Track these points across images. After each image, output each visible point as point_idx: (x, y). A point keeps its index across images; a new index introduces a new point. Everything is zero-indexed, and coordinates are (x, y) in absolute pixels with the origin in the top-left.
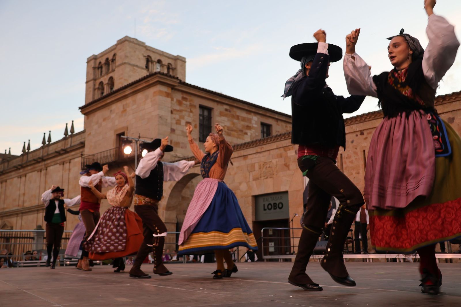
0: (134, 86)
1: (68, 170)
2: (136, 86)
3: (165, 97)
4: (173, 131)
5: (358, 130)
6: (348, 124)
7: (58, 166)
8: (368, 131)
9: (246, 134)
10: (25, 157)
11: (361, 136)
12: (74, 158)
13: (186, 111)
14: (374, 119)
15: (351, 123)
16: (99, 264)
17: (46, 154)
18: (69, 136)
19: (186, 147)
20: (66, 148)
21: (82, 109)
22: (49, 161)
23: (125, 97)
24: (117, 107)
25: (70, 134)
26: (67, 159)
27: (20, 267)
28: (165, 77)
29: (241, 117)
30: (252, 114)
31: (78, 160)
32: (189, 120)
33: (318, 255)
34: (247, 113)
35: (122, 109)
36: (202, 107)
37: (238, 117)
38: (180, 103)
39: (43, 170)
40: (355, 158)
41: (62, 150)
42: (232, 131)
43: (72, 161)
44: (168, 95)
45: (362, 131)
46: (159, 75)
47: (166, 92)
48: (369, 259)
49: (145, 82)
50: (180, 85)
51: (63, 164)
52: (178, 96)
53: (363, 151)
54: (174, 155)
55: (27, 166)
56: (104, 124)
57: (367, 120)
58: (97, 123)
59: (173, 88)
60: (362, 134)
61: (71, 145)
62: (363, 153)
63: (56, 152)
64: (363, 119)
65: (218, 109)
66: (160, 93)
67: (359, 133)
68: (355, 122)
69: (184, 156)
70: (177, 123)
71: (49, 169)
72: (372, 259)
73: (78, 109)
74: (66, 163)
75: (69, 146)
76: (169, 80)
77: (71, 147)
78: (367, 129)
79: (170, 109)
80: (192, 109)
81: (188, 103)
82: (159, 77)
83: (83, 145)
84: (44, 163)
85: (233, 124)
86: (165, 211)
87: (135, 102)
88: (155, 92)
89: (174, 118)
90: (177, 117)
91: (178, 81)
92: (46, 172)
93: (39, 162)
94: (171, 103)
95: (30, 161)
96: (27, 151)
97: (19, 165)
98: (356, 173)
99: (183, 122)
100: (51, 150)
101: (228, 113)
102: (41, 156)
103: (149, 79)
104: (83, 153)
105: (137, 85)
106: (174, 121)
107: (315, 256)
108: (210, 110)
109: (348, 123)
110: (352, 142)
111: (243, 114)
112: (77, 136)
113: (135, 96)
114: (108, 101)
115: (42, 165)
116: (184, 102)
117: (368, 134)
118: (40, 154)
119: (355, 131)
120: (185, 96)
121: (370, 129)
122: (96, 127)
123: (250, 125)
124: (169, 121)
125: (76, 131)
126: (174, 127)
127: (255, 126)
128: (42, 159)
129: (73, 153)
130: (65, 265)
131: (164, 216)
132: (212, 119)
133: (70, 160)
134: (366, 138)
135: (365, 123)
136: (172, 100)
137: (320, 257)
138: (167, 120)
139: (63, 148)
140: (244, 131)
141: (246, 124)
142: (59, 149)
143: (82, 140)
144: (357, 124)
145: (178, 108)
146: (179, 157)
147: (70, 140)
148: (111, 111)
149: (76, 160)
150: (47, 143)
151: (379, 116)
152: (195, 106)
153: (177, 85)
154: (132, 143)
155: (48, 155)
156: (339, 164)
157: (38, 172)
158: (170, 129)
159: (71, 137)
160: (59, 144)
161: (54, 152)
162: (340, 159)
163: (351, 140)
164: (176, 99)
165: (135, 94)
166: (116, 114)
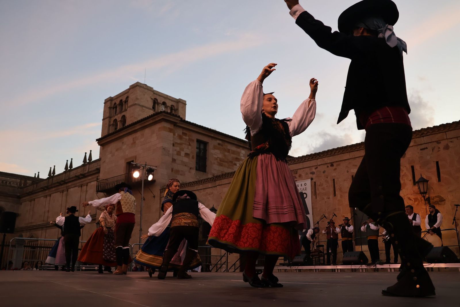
0: (143, 122)
1: (85, 192)
2: (145, 123)
4: (174, 160)
5: (328, 162)
6: (320, 157)
7: (77, 188)
8: (337, 163)
9: (236, 165)
10: (51, 180)
11: (331, 167)
12: (91, 182)
13: (185, 144)
14: (342, 153)
15: (323, 156)
17: (67, 178)
18: (87, 163)
19: (185, 175)
20: (84, 173)
21: (99, 141)
22: (70, 184)
23: (135, 131)
24: (128, 140)
25: (88, 161)
26: (85, 182)
27: (44, 270)
28: (169, 116)
29: (231, 150)
30: (241, 148)
31: (94, 183)
32: (188, 152)
33: (295, 267)
34: (236, 148)
35: (132, 142)
36: (199, 141)
37: (229, 151)
38: (180, 137)
39: (65, 191)
40: (326, 185)
41: (81, 174)
42: (224, 162)
43: (89, 184)
44: (171, 130)
45: (332, 163)
46: (164, 114)
47: (169, 128)
48: (338, 269)
49: (152, 119)
50: (180, 122)
51: (82, 187)
52: (179, 132)
53: (332, 180)
55: (52, 188)
56: (116, 153)
58: (111, 152)
59: (175, 124)
60: (332, 165)
61: (88, 171)
62: (333, 182)
63: (76, 176)
64: (333, 153)
65: (212, 143)
66: (165, 128)
67: (329, 165)
68: (326, 155)
69: (183, 182)
70: (177, 154)
71: (69, 190)
72: (340, 269)
73: (96, 140)
74: (84, 186)
75: (86, 172)
76: (172, 118)
77: (88, 172)
78: (337, 162)
79: (172, 142)
80: (190, 143)
81: (187, 138)
82: (163, 115)
83: (99, 171)
84: (65, 185)
85: (225, 156)
87: (143, 135)
88: (160, 128)
89: (176, 150)
90: (178, 149)
91: (180, 119)
92: (67, 192)
93: (62, 185)
94: (173, 137)
95: (55, 183)
96: (52, 175)
97: (46, 187)
99: (183, 154)
100: (72, 174)
101: (221, 146)
103: (155, 117)
104: (98, 178)
105: (145, 121)
106: (175, 153)
107: (292, 267)
108: (205, 144)
110: (324, 172)
111: (234, 148)
112: (94, 164)
114: (121, 135)
115: (64, 187)
116: (184, 137)
117: (337, 165)
118: (63, 178)
119: (326, 163)
120: (185, 132)
121: (339, 161)
122: (109, 156)
123: (239, 157)
124: (171, 152)
125: (94, 159)
126: (175, 157)
127: (242, 158)
128: (64, 182)
129: (90, 178)
130: (81, 270)
132: (207, 152)
133: (87, 183)
134: (335, 169)
136: (174, 135)
137: (296, 268)
138: (169, 151)
139: (82, 173)
140: (234, 163)
141: (235, 156)
142: (79, 174)
143: (98, 167)
144: (328, 157)
145: (179, 141)
147: (88, 166)
148: (123, 143)
149: (92, 183)
150: (69, 168)
151: (346, 151)
152: (193, 141)
153: (179, 122)
154: (140, 168)
155: (69, 179)
156: (313, 190)
157: (60, 193)
158: (171, 159)
159: (89, 164)
160: (79, 170)
161: (74, 176)
162: (314, 186)
163: (323, 171)
164: (178, 134)
165: (143, 129)
166: (127, 145)
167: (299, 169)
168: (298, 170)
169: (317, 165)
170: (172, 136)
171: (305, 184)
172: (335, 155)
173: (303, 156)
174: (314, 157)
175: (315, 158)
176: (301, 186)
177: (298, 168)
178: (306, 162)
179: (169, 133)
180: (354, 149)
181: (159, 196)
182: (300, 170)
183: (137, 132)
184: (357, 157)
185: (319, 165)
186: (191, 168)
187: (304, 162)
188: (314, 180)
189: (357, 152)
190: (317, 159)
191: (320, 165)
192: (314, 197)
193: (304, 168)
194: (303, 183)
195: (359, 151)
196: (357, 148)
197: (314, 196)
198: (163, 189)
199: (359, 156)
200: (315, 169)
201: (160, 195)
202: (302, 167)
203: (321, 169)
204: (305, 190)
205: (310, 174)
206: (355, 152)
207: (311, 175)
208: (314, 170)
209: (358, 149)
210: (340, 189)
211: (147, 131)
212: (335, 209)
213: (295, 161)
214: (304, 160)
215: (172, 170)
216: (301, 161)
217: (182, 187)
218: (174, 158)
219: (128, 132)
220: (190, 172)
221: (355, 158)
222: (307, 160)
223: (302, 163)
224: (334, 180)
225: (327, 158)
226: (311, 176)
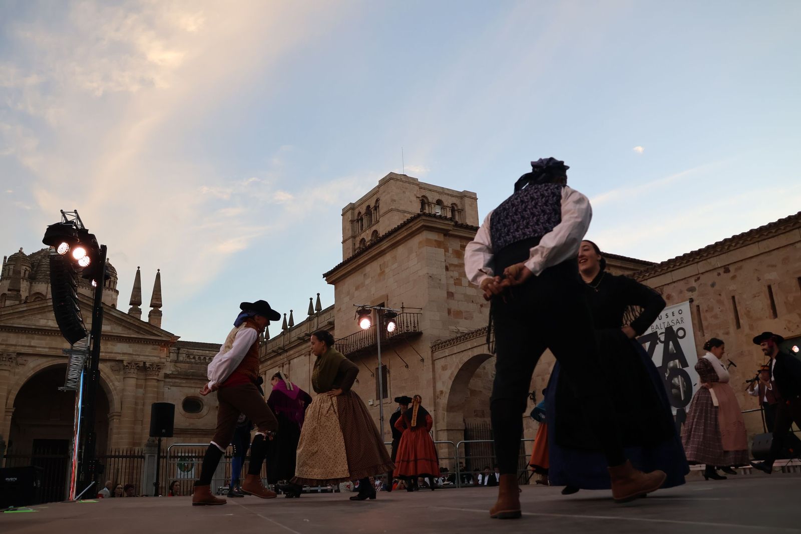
2: (395, 236)
3: (436, 247)
4: (450, 295)
5: (719, 266)
7: (303, 356)
8: (737, 265)
11: (725, 274)
14: (743, 245)
15: (707, 256)
16: (331, 491)
17: (287, 343)
18: (314, 314)
19: (472, 318)
21: (331, 277)
22: (291, 352)
23: (382, 253)
24: (372, 269)
25: (315, 311)
28: (434, 219)
35: (379, 271)
38: (458, 254)
39: (285, 365)
40: (720, 310)
41: (307, 335)
44: (439, 244)
45: (727, 266)
46: (424, 218)
47: (436, 241)
49: (406, 230)
50: (456, 228)
53: (731, 298)
54: (455, 331)
55: (266, 360)
56: (357, 293)
57: (732, 248)
58: (348, 293)
59: (446, 233)
60: (727, 270)
62: (731, 301)
63: (299, 338)
64: (726, 248)
66: (428, 242)
67: (721, 271)
68: (713, 254)
69: (470, 330)
70: (455, 284)
71: (292, 362)
73: (322, 276)
75: (315, 329)
76: (439, 222)
78: (735, 262)
79: (444, 265)
82: (423, 220)
83: (332, 326)
84: (285, 355)
86: (446, 413)
87: (395, 258)
88: (420, 243)
89: (452, 277)
90: (455, 274)
91: (453, 223)
92: (289, 366)
93: (280, 354)
95: (270, 353)
96: (265, 340)
98: (724, 334)
99: (465, 282)
100: (294, 335)
102: (281, 345)
103: (410, 225)
105: (396, 234)
106: (452, 281)
109: (703, 256)
110: (713, 285)
112: (325, 315)
113: (395, 250)
114: (362, 261)
115: (283, 358)
117: (736, 270)
118: (281, 343)
119: (715, 267)
121: (739, 261)
122: (346, 299)
124: (444, 281)
125: (324, 307)
126: (453, 289)
128: (283, 350)
131: (446, 420)
134: (734, 277)
135: (729, 253)
136: (446, 250)
138: (440, 280)
139: (308, 332)
142: (303, 334)
143: (331, 320)
144: (718, 257)
145: (455, 261)
146: (461, 333)
147: (316, 319)
148: (365, 275)
150: (289, 327)
153: (450, 228)
154: (370, 313)
155: (290, 343)
156: (696, 322)
157: (279, 367)
158: (446, 293)
159: (317, 316)
160: (304, 328)
161: (297, 339)
162: (697, 314)
163: (710, 283)
164: (453, 250)
165: (394, 248)
166: (372, 278)
167: (665, 285)
168: (665, 288)
169: (697, 273)
170: (444, 254)
171: (680, 312)
172: (730, 251)
173: (670, 261)
174: (691, 259)
175: (693, 260)
176: (673, 316)
177: (663, 284)
178: (677, 271)
179: (437, 249)
180: (765, 234)
181: (431, 359)
182: (667, 286)
183: (386, 254)
184: (774, 250)
185: (702, 273)
186: (482, 306)
187: (674, 270)
188: (695, 303)
189: (773, 239)
190: (697, 262)
191: (704, 272)
192: (699, 333)
193: (674, 282)
194: (676, 310)
195: (776, 238)
196: (771, 232)
197: (699, 331)
198: (435, 346)
199: (777, 247)
200: (696, 281)
201: (432, 356)
202: (672, 281)
203: (707, 279)
204: (680, 322)
205: (686, 292)
206: (769, 240)
207: (690, 293)
208: (693, 284)
209: (775, 234)
210: (748, 314)
211: (401, 250)
212: (742, 352)
213: (656, 271)
214: (673, 267)
215: (449, 312)
216: (667, 269)
217: (467, 338)
218: (450, 290)
219: (370, 256)
220: (481, 312)
221: (769, 251)
222: (679, 267)
223: (670, 273)
224: (733, 297)
225: (715, 258)
226: (689, 295)
